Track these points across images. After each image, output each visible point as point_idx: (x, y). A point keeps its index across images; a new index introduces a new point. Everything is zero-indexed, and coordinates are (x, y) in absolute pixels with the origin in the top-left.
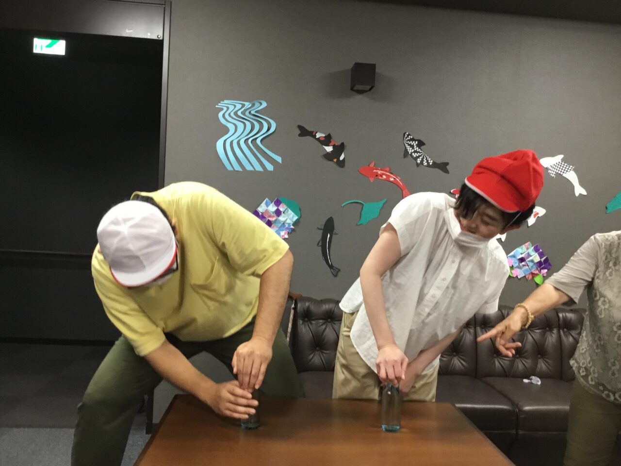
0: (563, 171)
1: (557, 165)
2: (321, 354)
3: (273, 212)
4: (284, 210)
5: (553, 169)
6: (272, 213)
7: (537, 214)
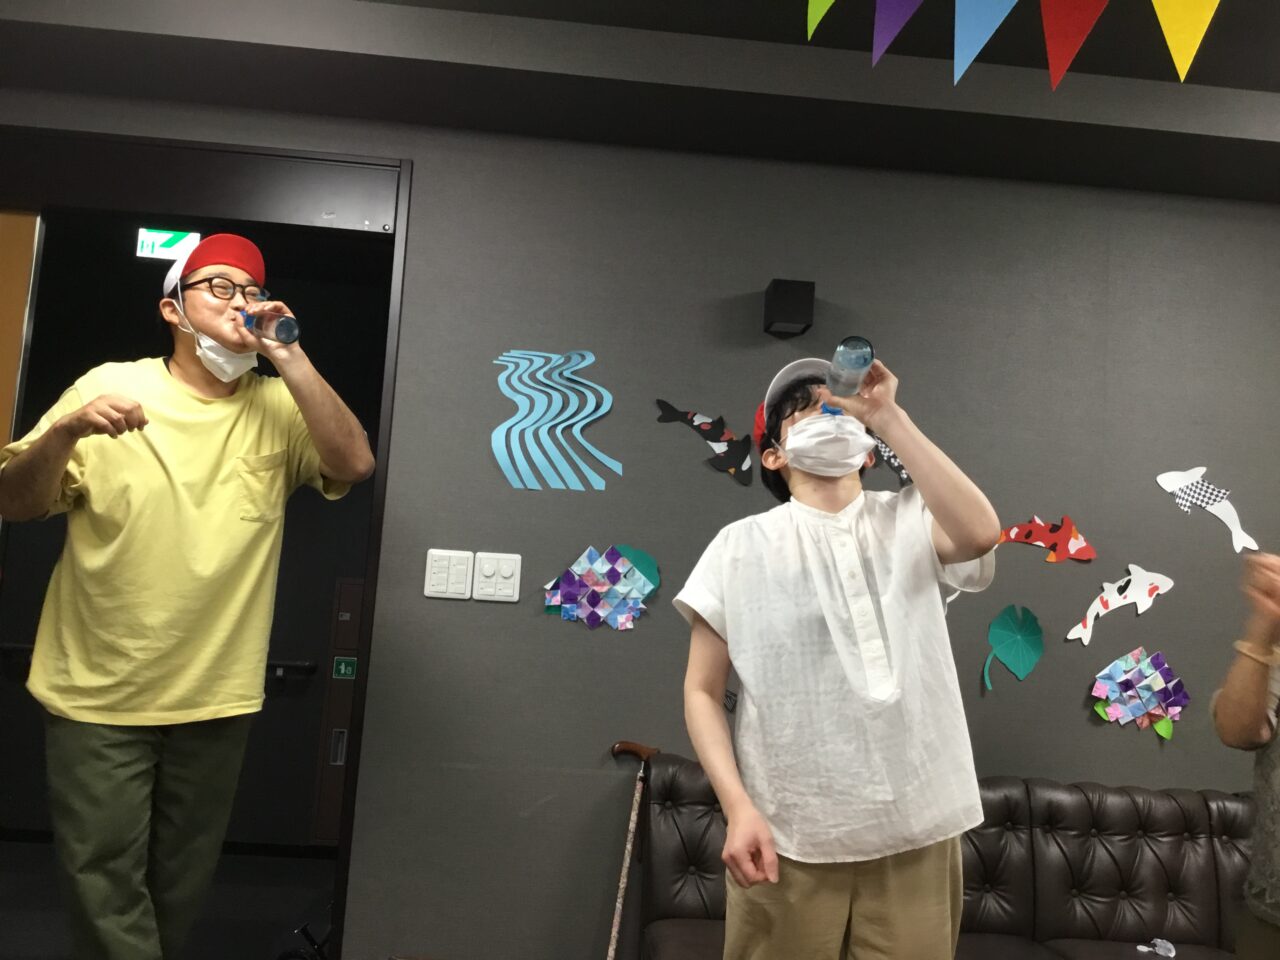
0: (1206, 500)
1: (1194, 488)
2: (699, 882)
3: (603, 575)
4: (626, 570)
5: (1186, 497)
6: (600, 577)
7: (1156, 588)
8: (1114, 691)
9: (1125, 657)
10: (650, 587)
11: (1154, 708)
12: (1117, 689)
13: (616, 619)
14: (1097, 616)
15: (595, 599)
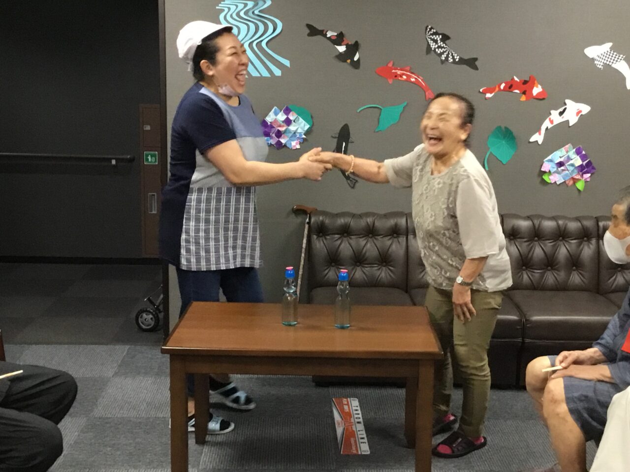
0: (612, 61)
1: (605, 55)
2: (336, 270)
3: (283, 122)
4: (294, 118)
5: (601, 60)
6: (281, 123)
7: (580, 111)
8: (553, 168)
9: (561, 149)
10: (307, 127)
11: (576, 175)
12: (555, 166)
13: (291, 144)
14: (547, 129)
15: (279, 134)
